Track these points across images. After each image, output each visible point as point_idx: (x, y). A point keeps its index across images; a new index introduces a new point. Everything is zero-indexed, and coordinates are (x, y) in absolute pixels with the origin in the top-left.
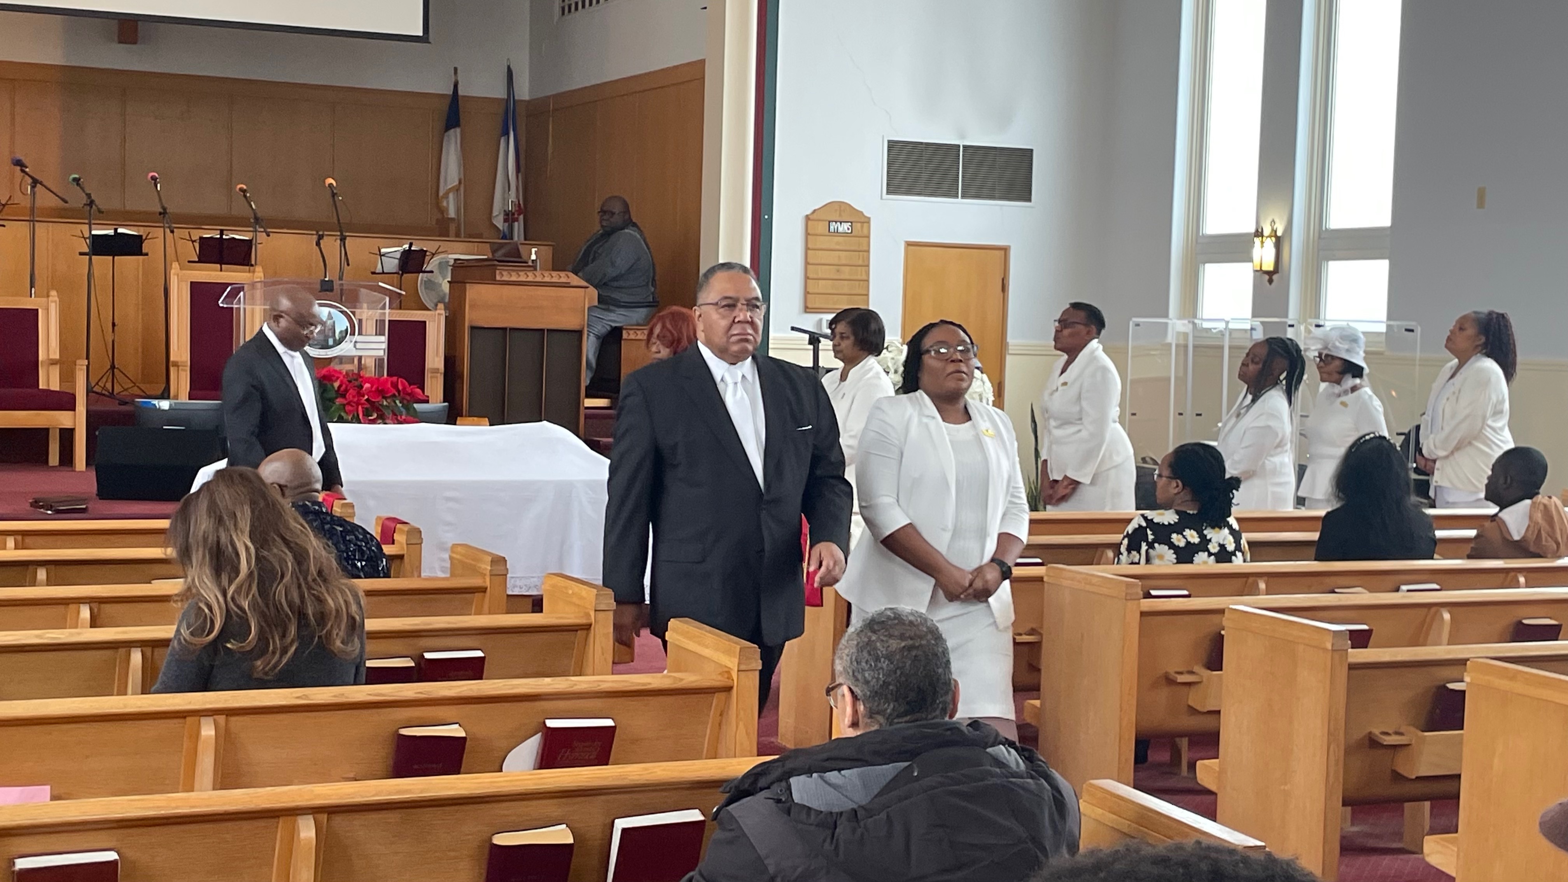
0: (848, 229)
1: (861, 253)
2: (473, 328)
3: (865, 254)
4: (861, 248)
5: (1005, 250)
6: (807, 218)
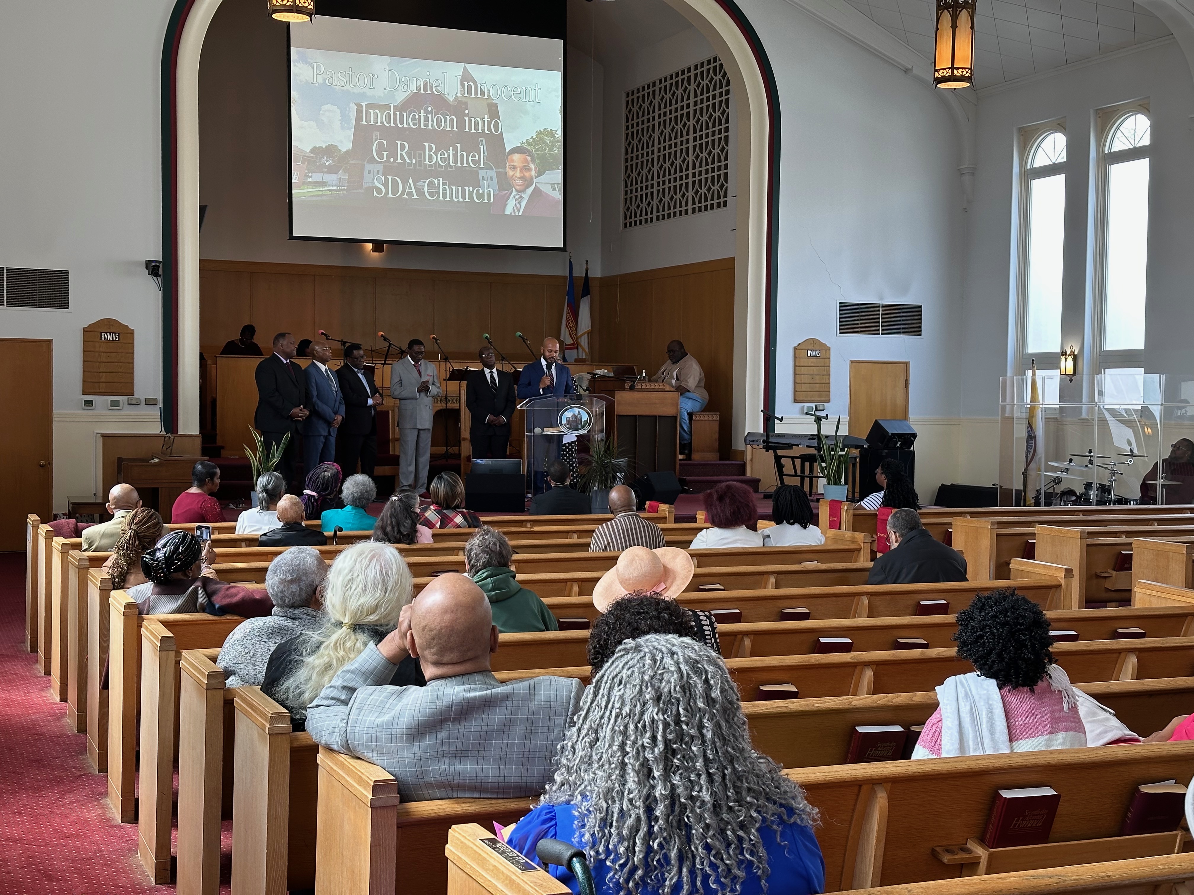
0: (818, 354)
1: (825, 367)
2: (619, 416)
3: (828, 368)
5: (907, 364)
6: (795, 348)
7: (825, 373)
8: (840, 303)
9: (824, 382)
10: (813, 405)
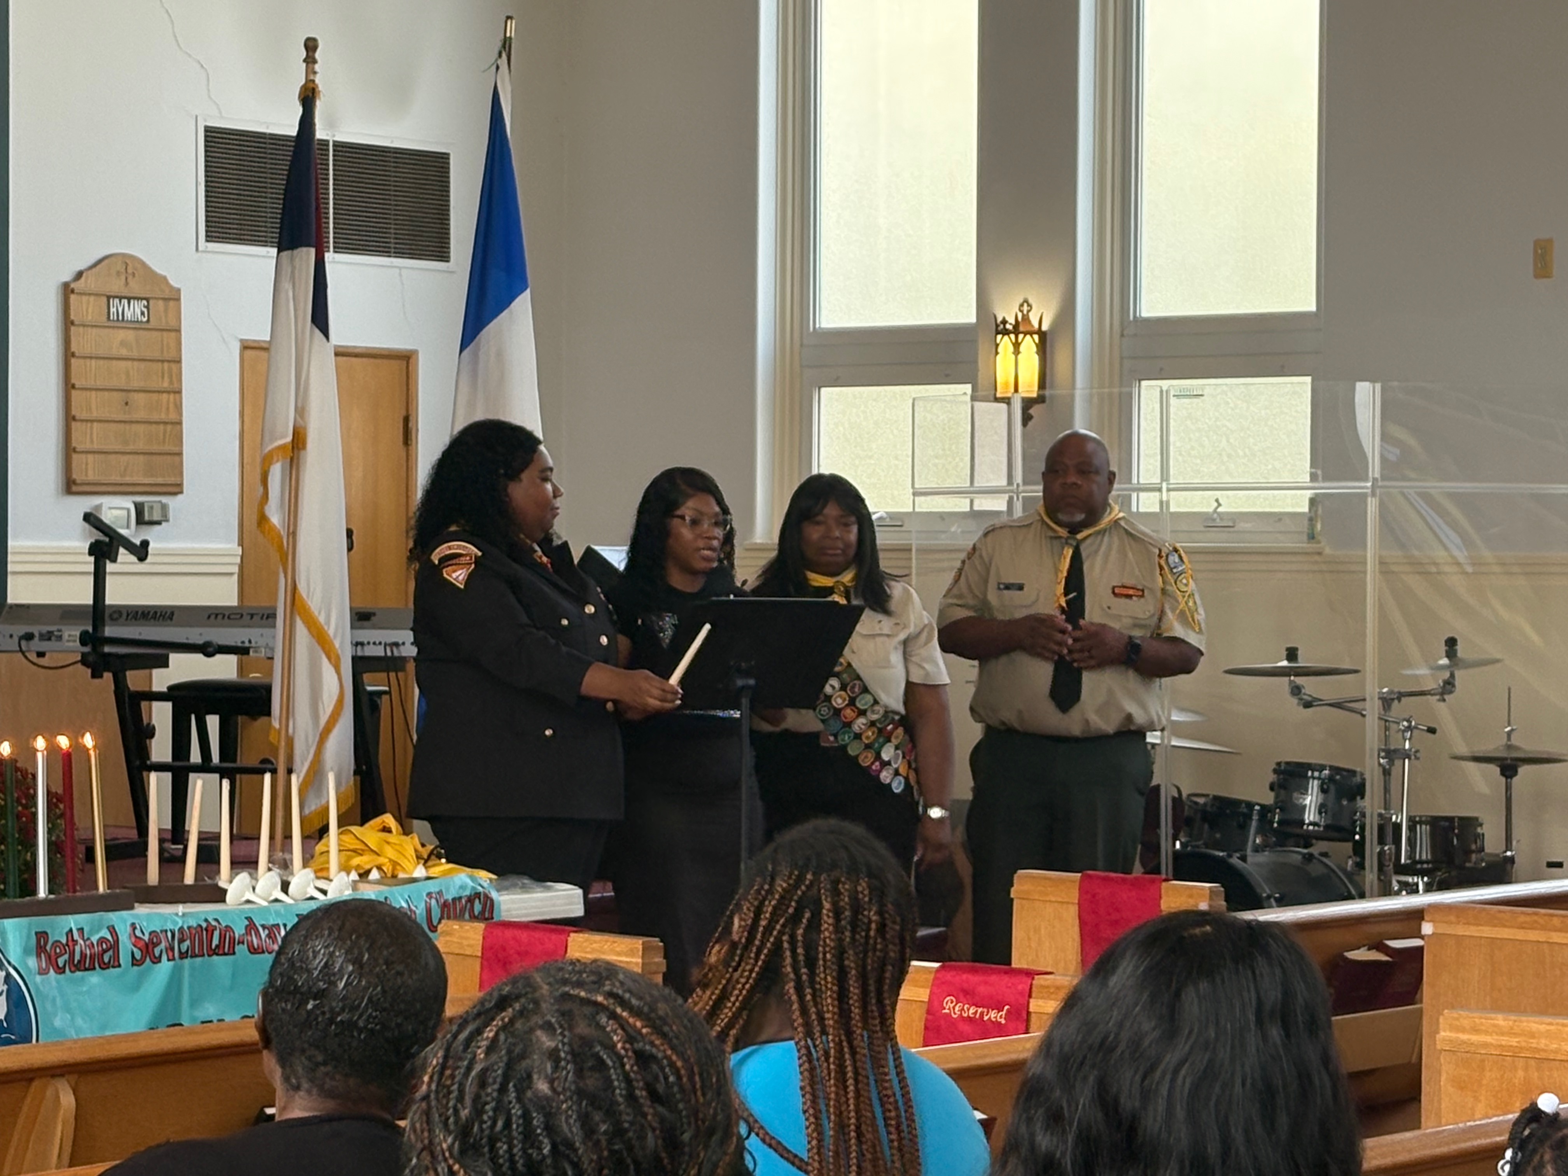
0: (143, 313)
1: (166, 365)
3: (174, 366)
4: (166, 356)
5: (409, 359)
6: (67, 290)
7: (166, 384)
8: (208, 130)
9: (163, 416)
10: (127, 503)
